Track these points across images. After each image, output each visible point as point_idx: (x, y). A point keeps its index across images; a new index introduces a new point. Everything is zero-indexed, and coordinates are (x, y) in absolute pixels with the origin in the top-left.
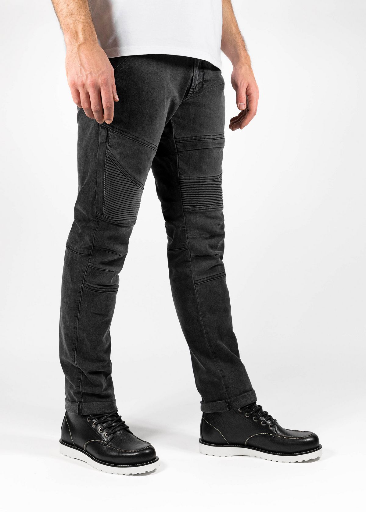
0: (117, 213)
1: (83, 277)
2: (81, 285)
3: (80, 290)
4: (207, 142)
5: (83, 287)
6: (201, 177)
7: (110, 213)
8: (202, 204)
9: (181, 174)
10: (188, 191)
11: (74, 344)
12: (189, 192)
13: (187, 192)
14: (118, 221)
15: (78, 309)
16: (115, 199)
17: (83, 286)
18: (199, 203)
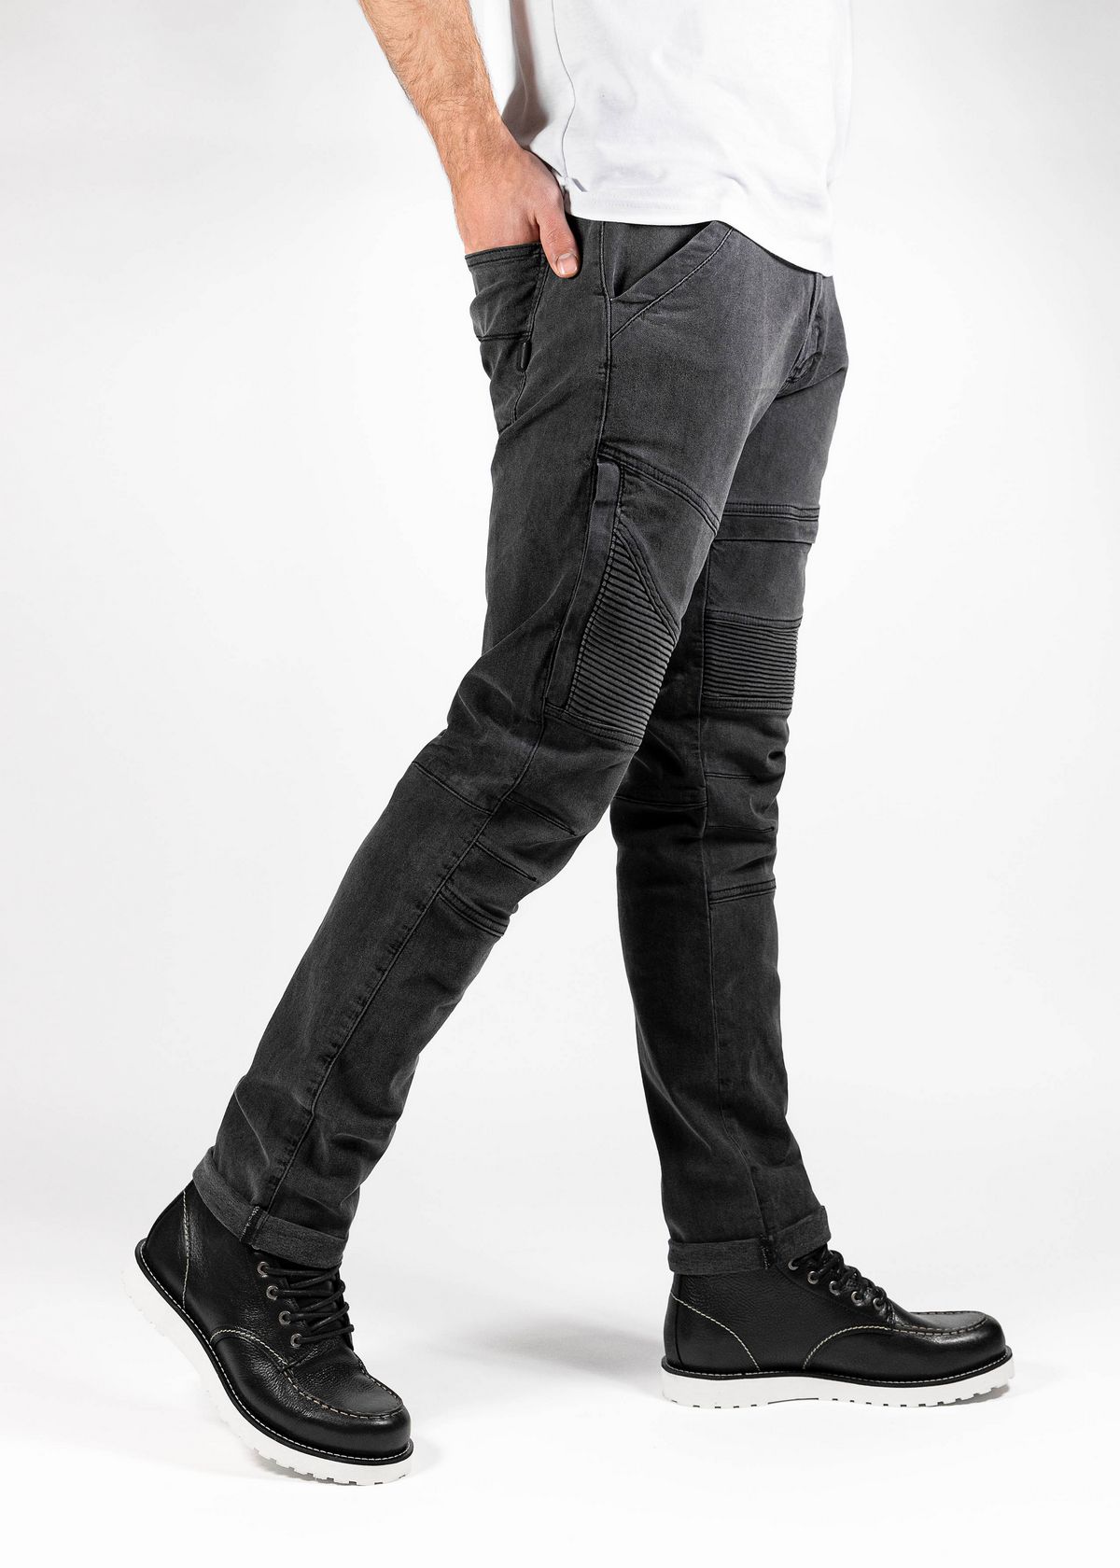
0: (610, 708)
1: (449, 869)
2: (433, 889)
3: (424, 902)
4: (790, 525)
5: (437, 895)
6: (761, 619)
7: (591, 706)
8: (752, 693)
9: (712, 603)
10: (725, 651)
11: (335, 1045)
12: (726, 655)
13: (723, 654)
14: (608, 730)
15: (394, 951)
16: (613, 667)
17: (440, 892)
18: (746, 688)
